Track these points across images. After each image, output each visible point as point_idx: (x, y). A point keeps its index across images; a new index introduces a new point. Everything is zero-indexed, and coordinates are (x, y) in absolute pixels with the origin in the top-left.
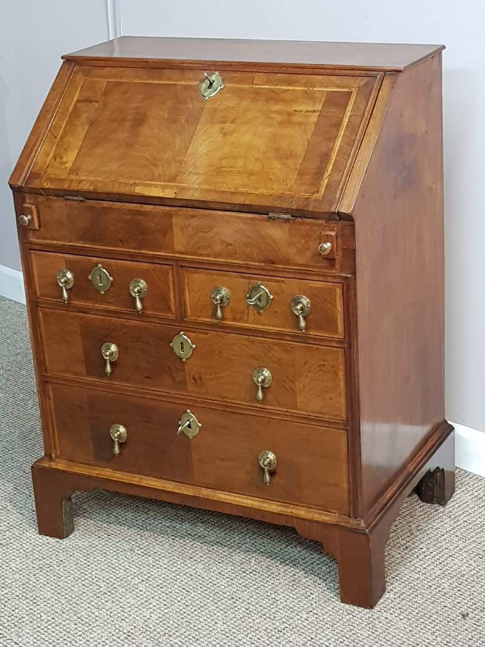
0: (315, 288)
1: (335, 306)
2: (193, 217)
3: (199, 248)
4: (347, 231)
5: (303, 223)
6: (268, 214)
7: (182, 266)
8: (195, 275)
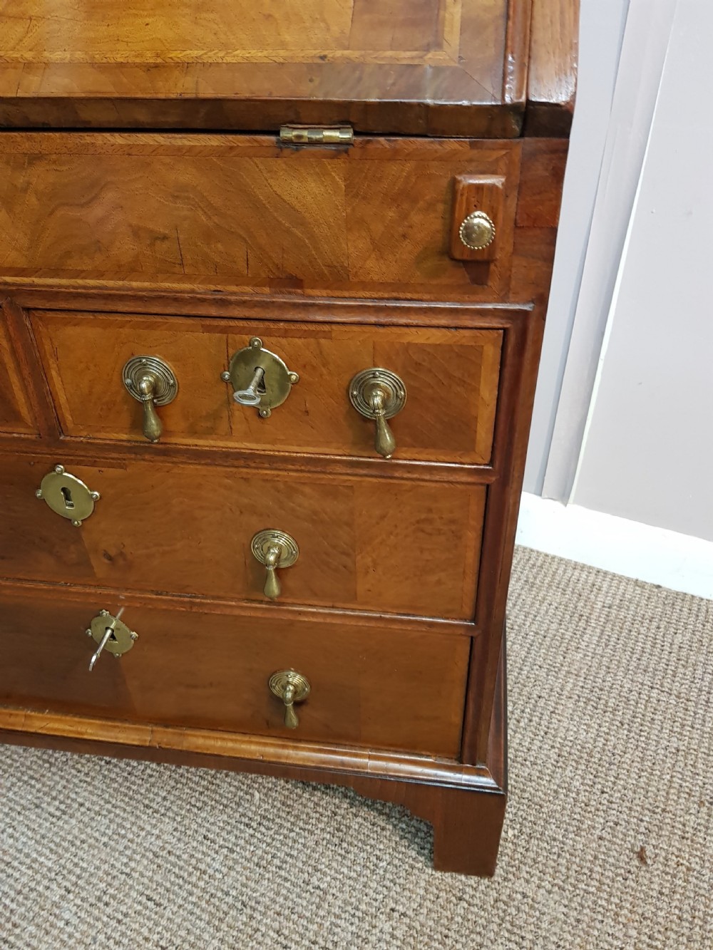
0: (421, 348)
1: (476, 390)
2: (34, 159)
3: (68, 254)
4: (540, 169)
5: (395, 155)
6: (277, 133)
7: (28, 310)
8: (70, 331)
